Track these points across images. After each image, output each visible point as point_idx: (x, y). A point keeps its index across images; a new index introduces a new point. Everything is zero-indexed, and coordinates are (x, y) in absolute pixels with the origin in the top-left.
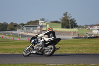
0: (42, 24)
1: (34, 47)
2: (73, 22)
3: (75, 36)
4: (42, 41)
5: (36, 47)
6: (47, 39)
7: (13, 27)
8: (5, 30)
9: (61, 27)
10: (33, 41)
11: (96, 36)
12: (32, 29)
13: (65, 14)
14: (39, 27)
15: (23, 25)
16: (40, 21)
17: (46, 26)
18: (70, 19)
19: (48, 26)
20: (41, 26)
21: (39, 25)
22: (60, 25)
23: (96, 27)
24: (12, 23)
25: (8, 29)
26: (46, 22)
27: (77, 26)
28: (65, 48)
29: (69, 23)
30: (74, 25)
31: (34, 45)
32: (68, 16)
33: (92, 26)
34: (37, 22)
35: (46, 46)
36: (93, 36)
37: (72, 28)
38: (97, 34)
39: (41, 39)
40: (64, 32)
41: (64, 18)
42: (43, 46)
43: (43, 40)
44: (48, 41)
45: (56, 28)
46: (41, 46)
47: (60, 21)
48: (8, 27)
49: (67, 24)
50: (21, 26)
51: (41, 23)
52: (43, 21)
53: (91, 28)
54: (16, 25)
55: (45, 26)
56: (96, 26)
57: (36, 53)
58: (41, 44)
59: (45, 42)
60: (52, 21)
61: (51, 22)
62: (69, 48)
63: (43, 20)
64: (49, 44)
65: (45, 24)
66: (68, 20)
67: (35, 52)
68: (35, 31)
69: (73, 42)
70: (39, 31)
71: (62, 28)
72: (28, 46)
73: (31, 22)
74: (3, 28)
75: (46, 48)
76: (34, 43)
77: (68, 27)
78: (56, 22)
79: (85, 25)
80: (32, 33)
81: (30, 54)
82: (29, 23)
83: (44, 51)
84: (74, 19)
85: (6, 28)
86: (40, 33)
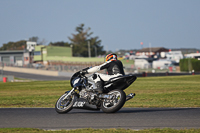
0: (32, 48)
1: (80, 93)
2: (95, 44)
5: (83, 93)
6: (106, 78)
9: (71, 53)
10: (76, 81)
11: (141, 72)
12: (12, 57)
13: (80, 29)
14: (26, 55)
16: (28, 43)
17: (40, 53)
18: (89, 38)
19: (45, 52)
20: (30, 53)
21: (27, 51)
22: (70, 50)
23: (143, 55)
26: (41, 44)
27: (103, 53)
29: (87, 47)
30: (97, 50)
32: (84, 31)
33: (133, 52)
34: (23, 44)
35: (106, 91)
36: (136, 72)
37: (93, 56)
38: (145, 69)
40: (77, 64)
41: (77, 37)
42: (100, 91)
43: (98, 79)
44: (109, 82)
45: (62, 56)
46: (96, 92)
47: (70, 42)
49: (84, 49)
51: (30, 46)
52: (34, 43)
53: (131, 57)
55: (38, 53)
56: (141, 51)
58: (94, 87)
59: (102, 83)
60: (53, 42)
61: (52, 44)
63: (34, 39)
65: (38, 49)
66: (85, 41)
67: (81, 104)
68: (20, 63)
70: (27, 62)
71: (74, 55)
72: (67, 93)
73: (10, 44)
76: (80, 86)
77: (85, 55)
78: (62, 44)
79: (121, 51)
80: (12, 66)
81: (72, 108)
82: (6, 47)
84: (97, 38)
86: (29, 66)
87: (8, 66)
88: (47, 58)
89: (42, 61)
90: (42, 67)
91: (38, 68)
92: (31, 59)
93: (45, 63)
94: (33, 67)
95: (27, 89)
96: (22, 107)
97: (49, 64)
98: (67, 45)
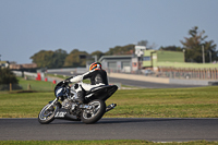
0: (141, 53)
1: (63, 104)
2: (209, 49)
3: (214, 80)
4: (77, 90)
6: (88, 87)
7: (78, 60)
8: (60, 67)
9: (183, 59)
12: (119, 63)
13: (193, 32)
14: (135, 60)
15: (100, 55)
16: (137, 47)
17: (150, 58)
18: (203, 42)
19: (155, 57)
20: (139, 58)
21: (136, 56)
22: (182, 55)
24: (75, 51)
25: (66, 64)
26: (151, 48)
28: (192, 106)
29: (201, 51)
30: (212, 55)
31: (63, 100)
32: (198, 35)
34: (131, 48)
35: (86, 102)
37: (207, 61)
39: (77, 87)
40: (190, 70)
41: (190, 41)
42: (80, 101)
43: (79, 89)
44: (90, 92)
46: (77, 102)
47: (182, 46)
48: (67, 58)
49: (197, 54)
50: (96, 57)
51: (139, 51)
52: (143, 47)
54: (84, 56)
55: (147, 58)
57: (66, 118)
58: (75, 97)
59: (84, 92)
61: (163, 49)
62: (202, 106)
63: (143, 43)
64: (92, 99)
65: (147, 53)
66: (198, 45)
67: (62, 115)
68: (127, 69)
69: (211, 93)
70: (135, 68)
71: (186, 61)
73: (118, 48)
74: (57, 61)
75: (86, 106)
76: (62, 97)
77: (199, 60)
78: (173, 49)
80: (119, 72)
82: (112, 51)
83: (81, 113)
84: (212, 42)
85: (63, 62)
86: (138, 73)
87: (115, 72)
88: (157, 64)
89: (152, 67)
90: (152, 74)
91: (147, 75)
92: (140, 64)
93: (155, 69)
94: (141, 74)
95: (135, 97)
96: (129, 117)
97: (159, 70)
98: (179, 50)
